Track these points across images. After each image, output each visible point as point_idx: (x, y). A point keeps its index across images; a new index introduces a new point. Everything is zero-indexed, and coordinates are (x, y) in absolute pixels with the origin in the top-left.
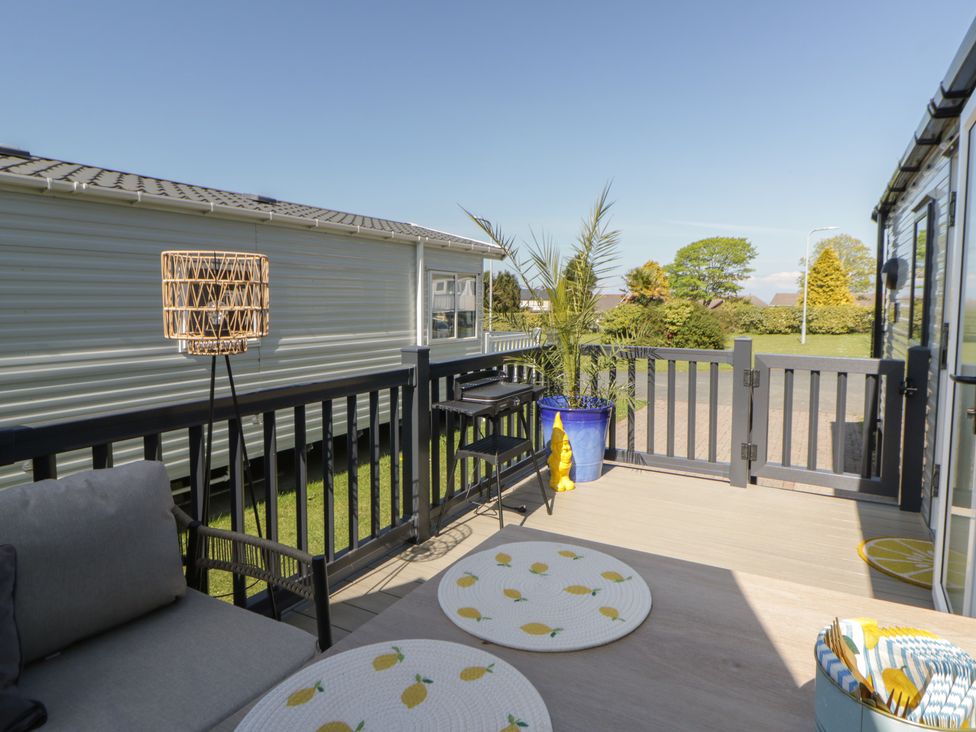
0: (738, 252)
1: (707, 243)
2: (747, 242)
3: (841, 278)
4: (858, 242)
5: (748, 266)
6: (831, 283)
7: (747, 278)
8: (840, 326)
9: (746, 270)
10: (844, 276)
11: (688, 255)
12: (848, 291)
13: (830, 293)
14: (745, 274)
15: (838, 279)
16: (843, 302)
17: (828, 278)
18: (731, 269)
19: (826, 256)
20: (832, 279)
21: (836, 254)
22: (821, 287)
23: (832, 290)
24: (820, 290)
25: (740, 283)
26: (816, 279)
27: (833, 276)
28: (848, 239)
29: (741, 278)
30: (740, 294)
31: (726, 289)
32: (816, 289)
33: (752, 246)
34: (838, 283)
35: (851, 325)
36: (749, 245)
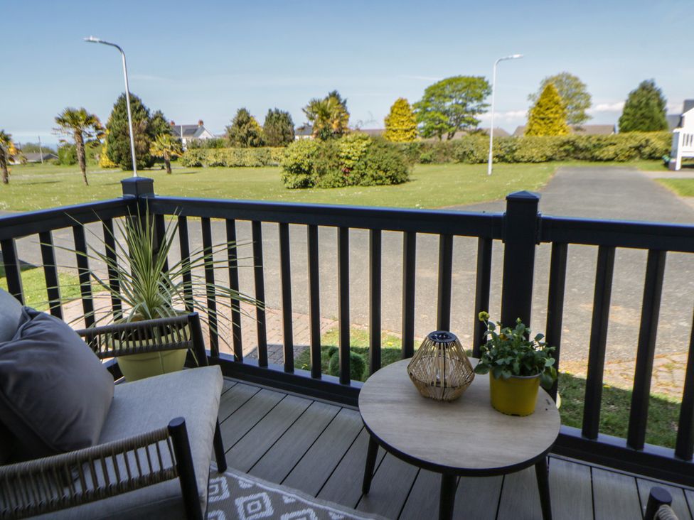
0: (476, 89)
1: (450, 82)
2: (486, 80)
3: (560, 111)
4: (576, 79)
5: (485, 102)
6: (551, 116)
7: (486, 111)
8: (540, 155)
9: (485, 105)
10: (563, 109)
11: (435, 93)
12: (567, 122)
13: (550, 125)
14: (483, 109)
15: (557, 112)
16: (560, 133)
17: (549, 111)
18: (471, 105)
19: (548, 91)
20: (552, 112)
21: (557, 90)
22: (543, 119)
23: (551, 122)
24: (542, 122)
25: (478, 117)
26: (539, 113)
27: (554, 110)
28: (568, 77)
29: (480, 112)
30: (480, 126)
31: (469, 122)
32: (539, 121)
33: (490, 84)
34: (557, 116)
35: (549, 154)
36: (487, 83)
